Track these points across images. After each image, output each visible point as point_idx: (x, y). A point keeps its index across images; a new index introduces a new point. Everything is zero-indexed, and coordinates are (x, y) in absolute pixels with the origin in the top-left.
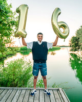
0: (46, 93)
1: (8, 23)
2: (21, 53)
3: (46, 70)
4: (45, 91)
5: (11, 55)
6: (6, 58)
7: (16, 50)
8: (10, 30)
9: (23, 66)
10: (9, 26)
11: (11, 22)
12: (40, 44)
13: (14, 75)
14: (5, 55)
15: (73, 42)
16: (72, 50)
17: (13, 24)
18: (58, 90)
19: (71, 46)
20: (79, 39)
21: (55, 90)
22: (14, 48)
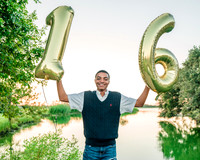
1: (28, 52)
2: (52, 119)
5: (29, 123)
6: (17, 129)
7: (39, 113)
10: (29, 59)
11: (34, 51)
12: (102, 99)
14: (15, 124)
15: (166, 98)
16: (163, 115)
17: (39, 55)
19: (161, 106)
20: (179, 90)
22: (36, 107)
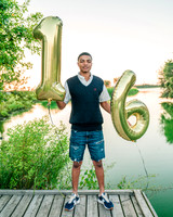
0: (102, 202)
1: (9, 32)
2: (44, 104)
3: (102, 146)
4: (101, 198)
5: (20, 110)
6: (7, 117)
7: (30, 99)
8: (15, 51)
9: (46, 137)
10: (11, 40)
11: (16, 30)
13: (24, 160)
15: (168, 76)
16: (165, 95)
17: (21, 35)
18: (132, 195)
19: (163, 86)
21: (125, 194)
22: (26, 93)
